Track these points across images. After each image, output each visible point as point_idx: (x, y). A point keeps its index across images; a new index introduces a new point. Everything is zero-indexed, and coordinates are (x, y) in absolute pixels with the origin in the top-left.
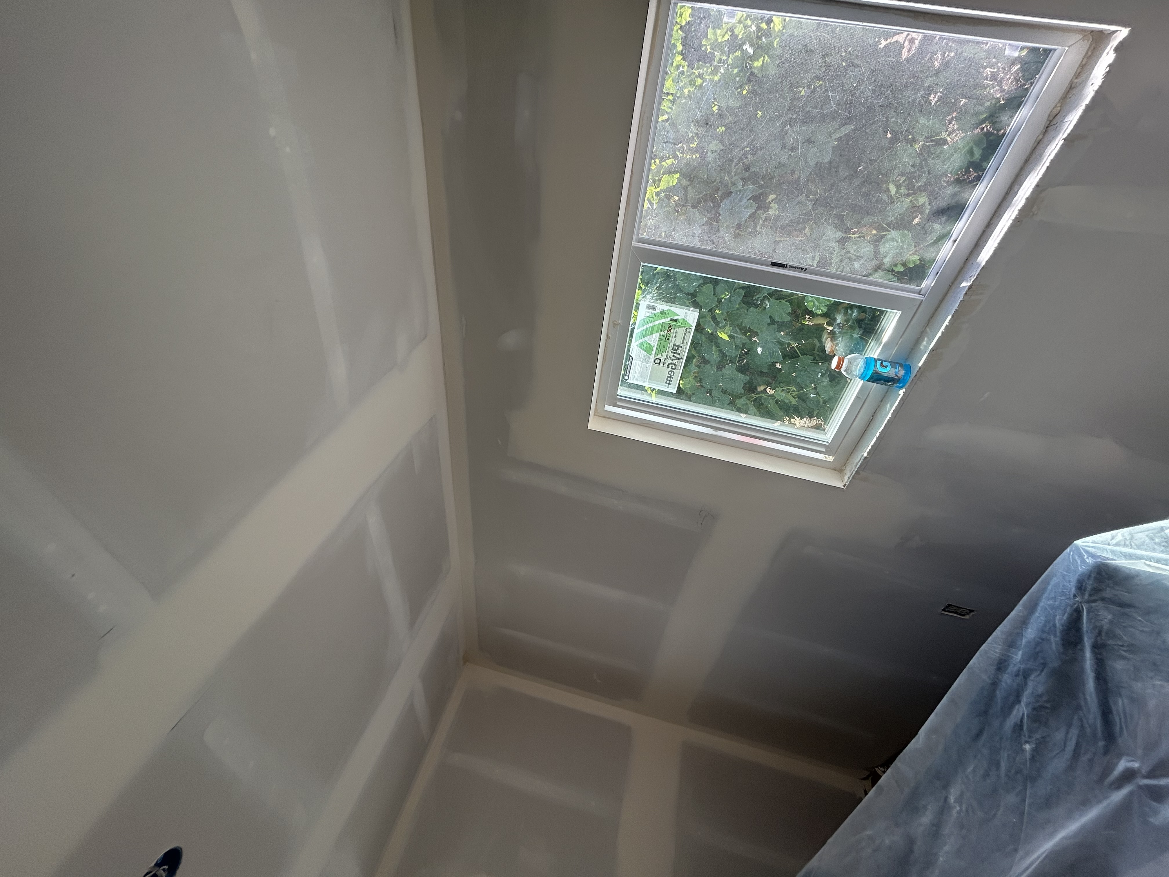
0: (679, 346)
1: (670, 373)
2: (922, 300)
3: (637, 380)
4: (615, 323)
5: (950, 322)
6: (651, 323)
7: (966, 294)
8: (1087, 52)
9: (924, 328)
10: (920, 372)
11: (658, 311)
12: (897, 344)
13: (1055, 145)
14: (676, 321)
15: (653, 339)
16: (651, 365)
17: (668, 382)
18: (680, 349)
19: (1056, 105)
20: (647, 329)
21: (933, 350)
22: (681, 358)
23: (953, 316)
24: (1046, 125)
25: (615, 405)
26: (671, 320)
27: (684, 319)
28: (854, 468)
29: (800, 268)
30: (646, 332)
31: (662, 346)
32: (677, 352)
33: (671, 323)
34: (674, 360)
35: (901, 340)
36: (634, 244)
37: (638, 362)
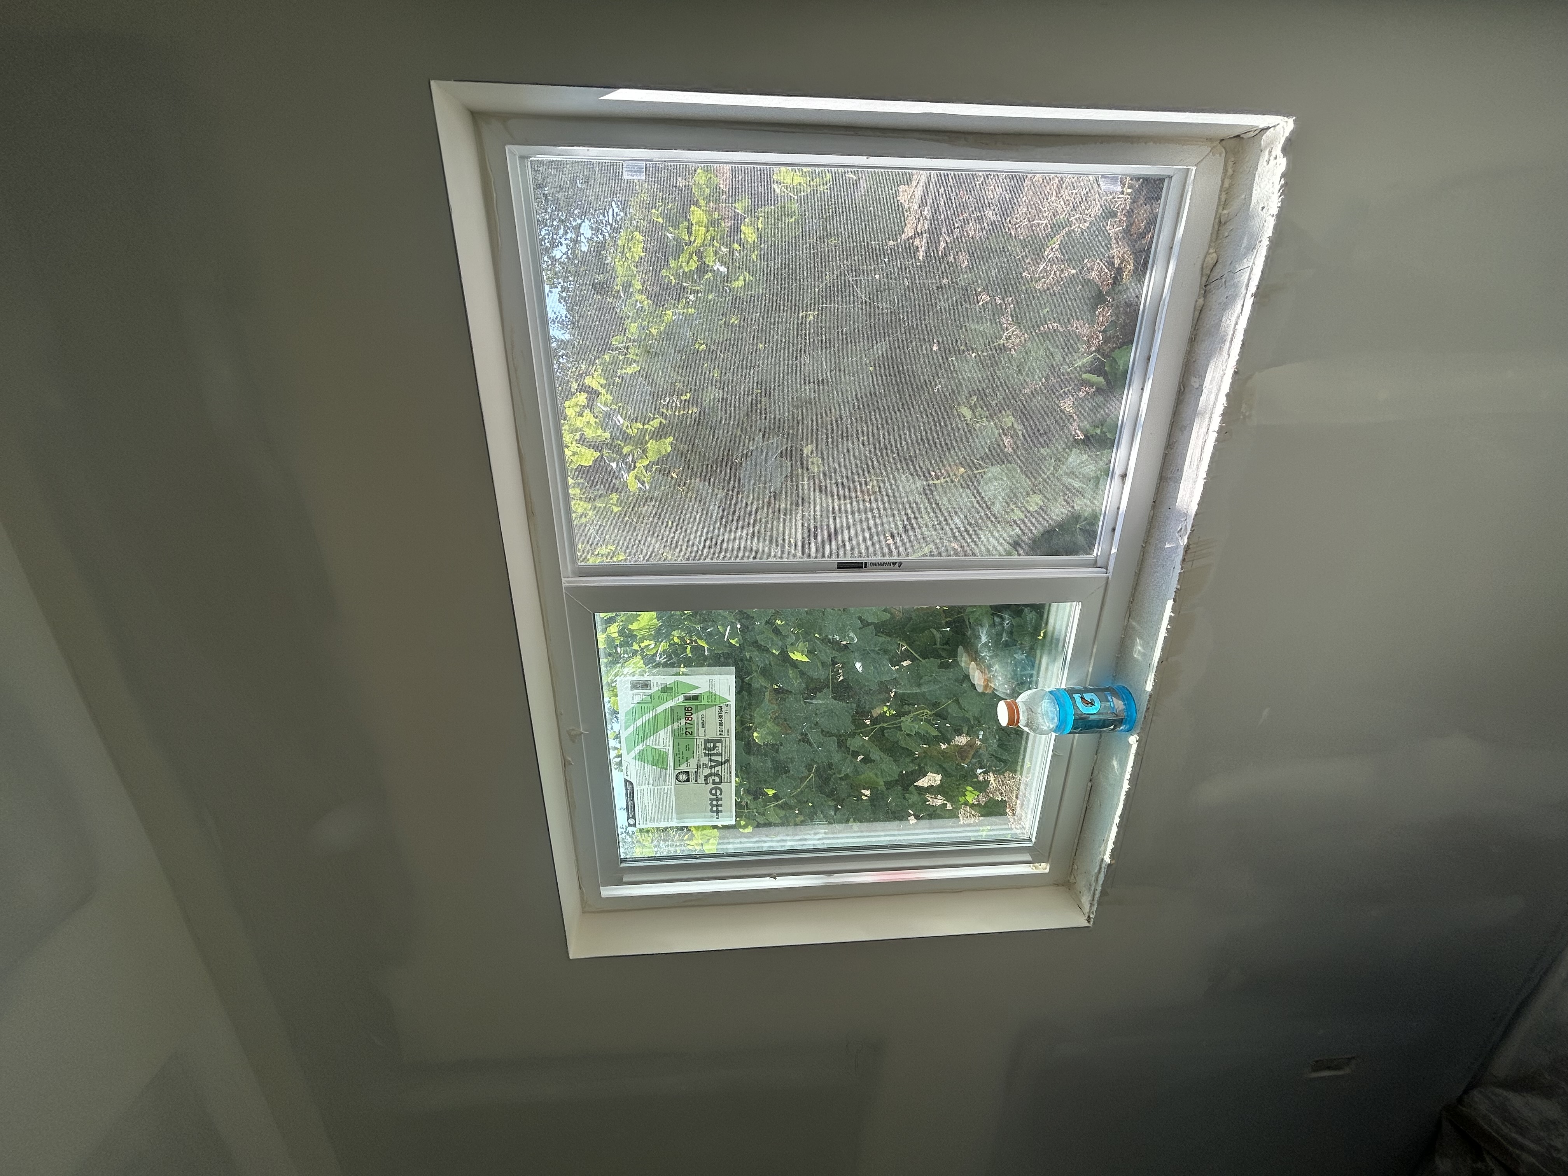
0: (715, 742)
1: (713, 792)
2: (1108, 578)
3: (653, 820)
4: (573, 733)
5: (1173, 610)
6: (649, 712)
7: (1184, 560)
8: (1225, 170)
9: (1126, 621)
10: (1152, 703)
11: (655, 689)
12: (1091, 655)
13: (1239, 307)
14: (697, 699)
15: (662, 741)
16: (673, 787)
17: (715, 809)
18: (718, 745)
19: (1207, 252)
20: (644, 725)
21: (1161, 661)
22: (727, 761)
23: (1175, 600)
24: (1204, 283)
25: (621, 883)
26: (685, 700)
27: (710, 693)
28: (1093, 884)
29: (889, 564)
30: (644, 731)
31: (683, 748)
32: (715, 752)
33: (688, 704)
34: (714, 767)
35: (1095, 647)
36: (566, 582)
37: (645, 787)
